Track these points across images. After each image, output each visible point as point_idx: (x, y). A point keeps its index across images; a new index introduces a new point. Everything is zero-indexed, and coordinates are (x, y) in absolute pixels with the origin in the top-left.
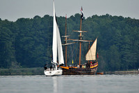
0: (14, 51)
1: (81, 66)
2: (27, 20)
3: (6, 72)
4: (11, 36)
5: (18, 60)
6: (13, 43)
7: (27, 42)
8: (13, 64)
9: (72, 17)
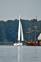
0: (5, 34)
1: (35, 42)
2: (12, 21)
3: (1, 43)
4: (4, 28)
5: (7, 38)
6: (5, 31)
7: (11, 31)
8: (5, 40)
9: (32, 20)
